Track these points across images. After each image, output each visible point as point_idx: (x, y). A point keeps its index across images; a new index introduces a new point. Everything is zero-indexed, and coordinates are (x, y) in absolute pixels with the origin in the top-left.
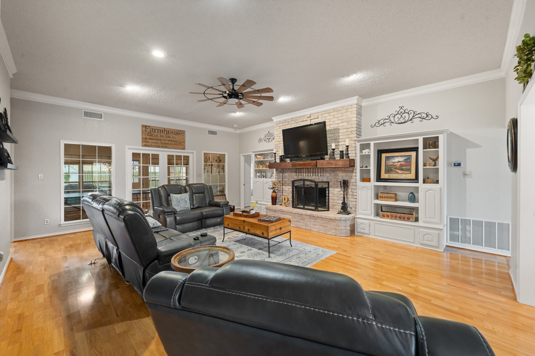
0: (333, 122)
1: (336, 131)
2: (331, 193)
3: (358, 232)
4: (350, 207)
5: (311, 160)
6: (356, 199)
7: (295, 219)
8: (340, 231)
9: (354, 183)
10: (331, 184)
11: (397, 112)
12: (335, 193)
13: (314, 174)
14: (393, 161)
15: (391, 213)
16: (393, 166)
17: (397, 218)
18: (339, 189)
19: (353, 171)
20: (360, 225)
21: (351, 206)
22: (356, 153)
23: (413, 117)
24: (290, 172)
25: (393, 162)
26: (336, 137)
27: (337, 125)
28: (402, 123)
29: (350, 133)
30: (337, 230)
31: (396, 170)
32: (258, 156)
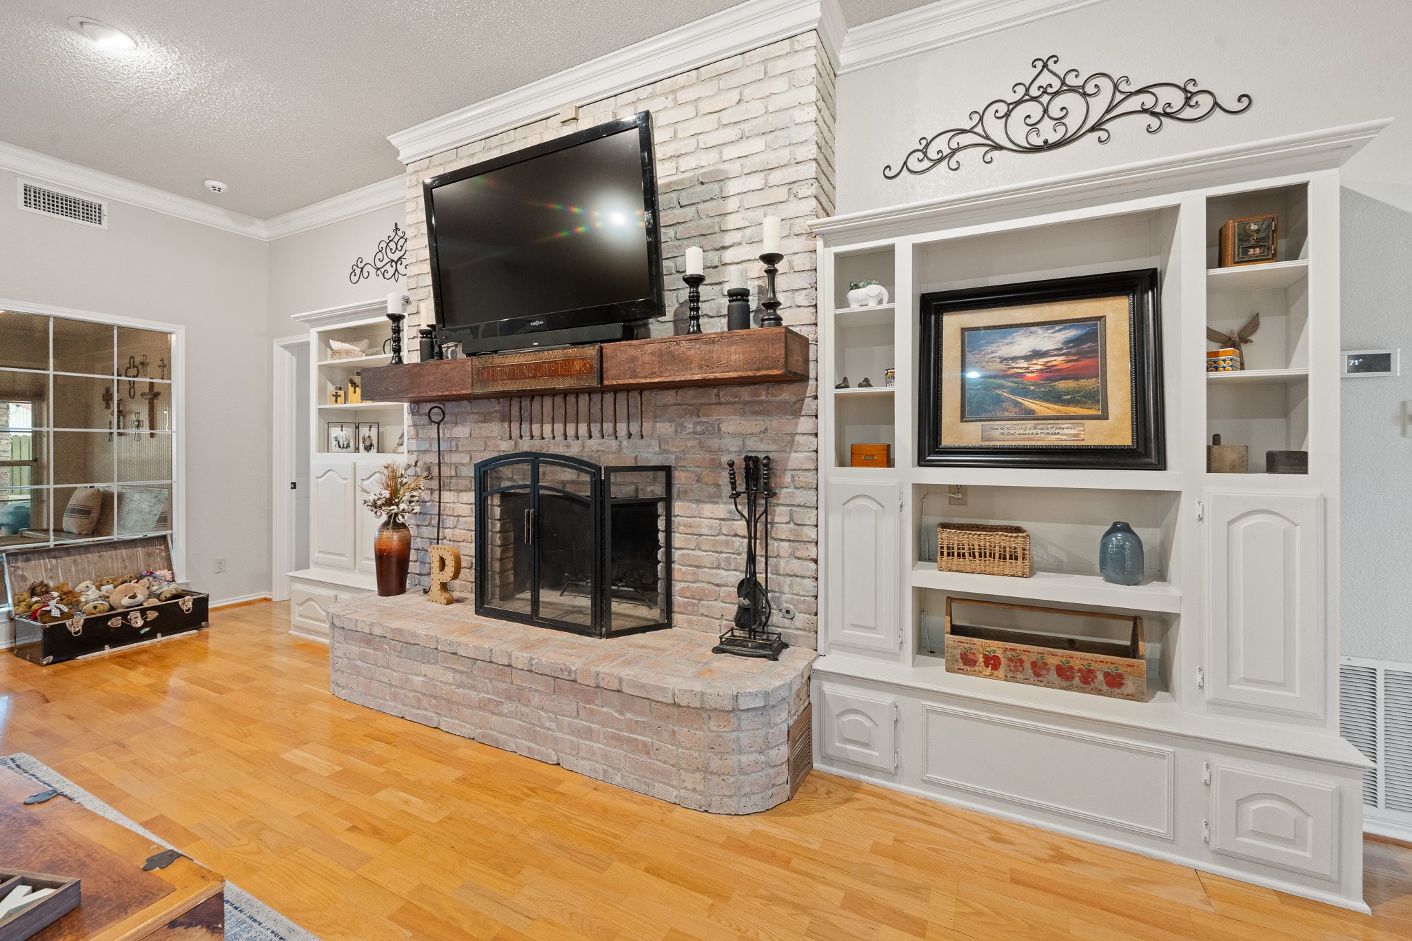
0: (694, 140)
1: (711, 185)
2: (682, 529)
3: (827, 759)
4: (785, 606)
5: (575, 344)
6: (816, 561)
7: (472, 693)
8: (732, 779)
9: (806, 473)
10: (679, 477)
11: (1021, 91)
12: (704, 531)
13: (595, 428)
14: (1006, 351)
15: (1009, 645)
16: (1005, 377)
17: (1043, 672)
18: (721, 506)
19: (798, 405)
20: (839, 716)
21: (786, 601)
22: (815, 306)
23: (1108, 111)
24: (476, 417)
25: (1003, 360)
26: (709, 221)
27: (712, 156)
28: (1047, 146)
29: (782, 194)
30: (712, 773)
31: (1020, 400)
32: (336, 345)
